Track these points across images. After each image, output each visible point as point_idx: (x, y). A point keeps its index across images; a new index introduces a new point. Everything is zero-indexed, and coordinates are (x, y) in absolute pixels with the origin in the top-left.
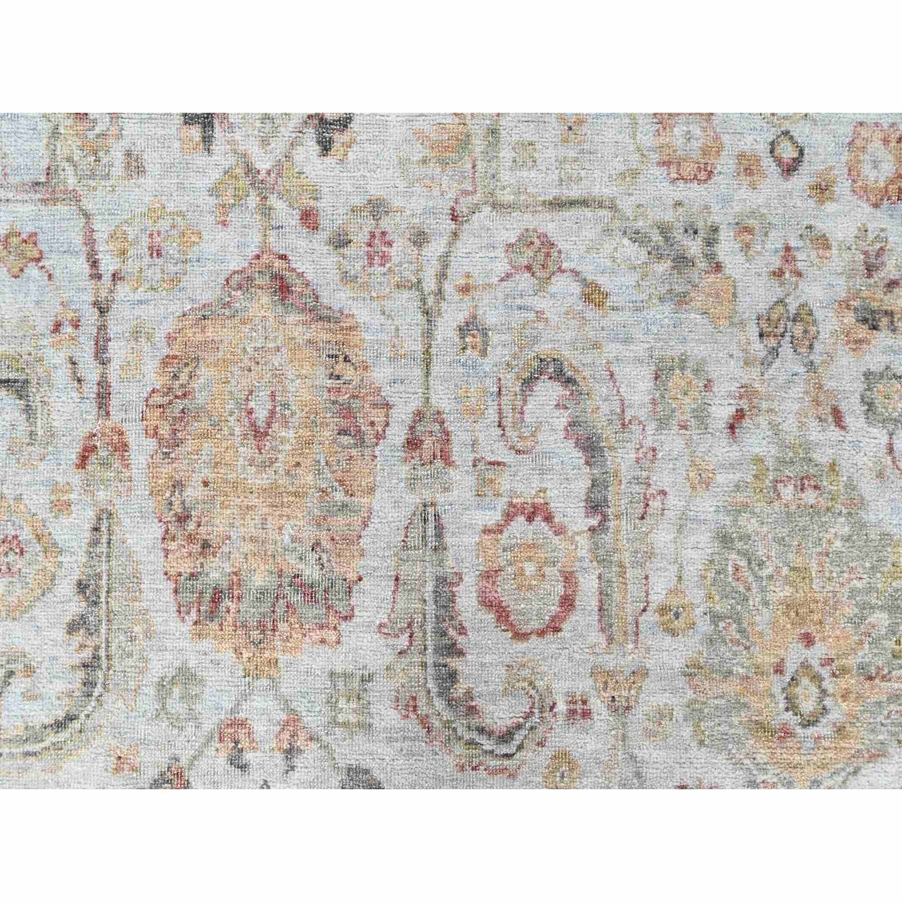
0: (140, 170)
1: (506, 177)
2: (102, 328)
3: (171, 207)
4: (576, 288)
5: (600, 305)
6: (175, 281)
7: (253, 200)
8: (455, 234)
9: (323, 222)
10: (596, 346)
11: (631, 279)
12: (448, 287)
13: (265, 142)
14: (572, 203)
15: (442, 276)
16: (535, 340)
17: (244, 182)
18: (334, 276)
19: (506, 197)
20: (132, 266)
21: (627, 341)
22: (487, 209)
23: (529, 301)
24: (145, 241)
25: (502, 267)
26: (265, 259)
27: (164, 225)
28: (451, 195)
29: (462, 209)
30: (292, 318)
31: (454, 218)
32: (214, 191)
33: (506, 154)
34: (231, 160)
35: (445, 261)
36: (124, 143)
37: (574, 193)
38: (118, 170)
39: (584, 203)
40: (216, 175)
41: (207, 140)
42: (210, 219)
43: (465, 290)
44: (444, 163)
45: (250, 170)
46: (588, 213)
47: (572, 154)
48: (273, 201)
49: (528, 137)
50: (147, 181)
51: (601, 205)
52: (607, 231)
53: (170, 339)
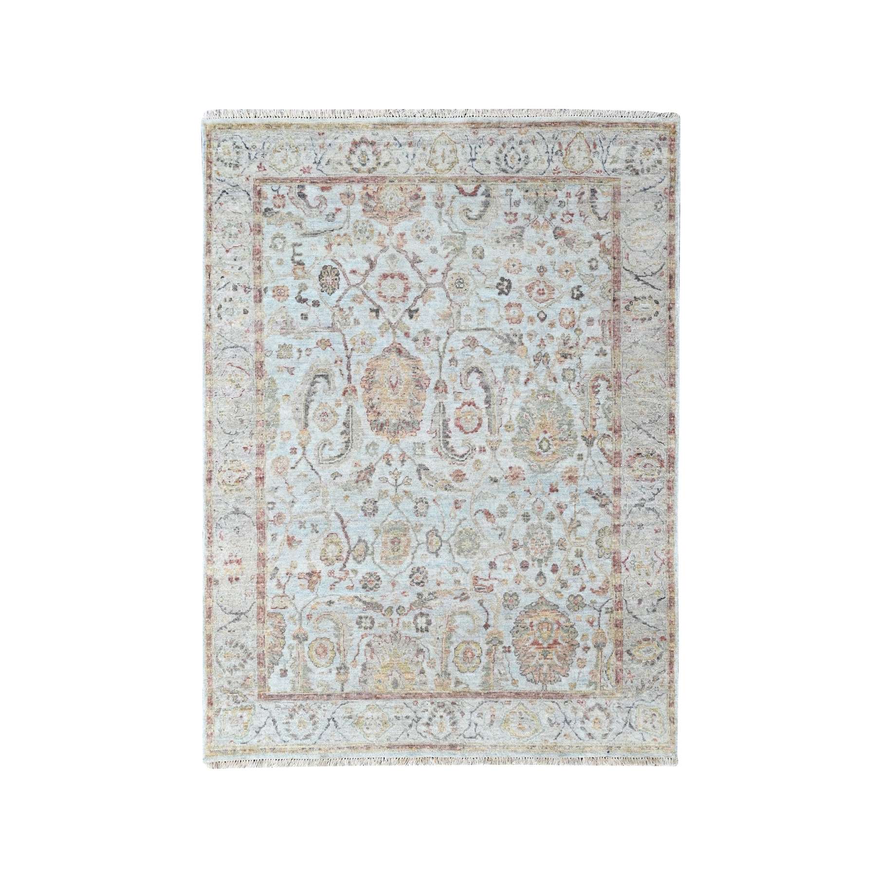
0: (359, 323)
1: (463, 323)
2: (349, 362)
3: (367, 332)
4: (482, 350)
5: (489, 354)
6: (369, 350)
7: (391, 330)
8: (448, 338)
9: (411, 335)
10: (488, 364)
11: (498, 348)
12: (446, 351)
13: (394, 316)
14: (481, 329)
15: (444, 348)
16: (471, 363)
17: (388, 326)
18: (414, 348)
19: (463, 328)
20: (356, 347)
21: (496, 362)
22: (457, 332)
23: (469, 353)
24: (360, 340)
25: (462, 345)
26: (394, 345)
27: (365, 337)
28: (447, 328)
29: (450, 331)
30: (402, 359)
31: (448, 334)
32: (380, 328)
33: (462, 318)
34: (384, 321)
35: (445, 344)
36: (354, 317)
37: (482, 327)
38: (352, 323)
39: (485, 329)
40: (380, 324)
41: (377, 316)
42: (379, 335)
43: (451, 351)
44: (445, 320)
45: (390, 323)
46: (485, 332)
47: (482, 317)
48: (396, 330)
49: (469, 314)
50: (360, 326)
51: (489, 329)
52: (492, 336)
53: (368, 364)
